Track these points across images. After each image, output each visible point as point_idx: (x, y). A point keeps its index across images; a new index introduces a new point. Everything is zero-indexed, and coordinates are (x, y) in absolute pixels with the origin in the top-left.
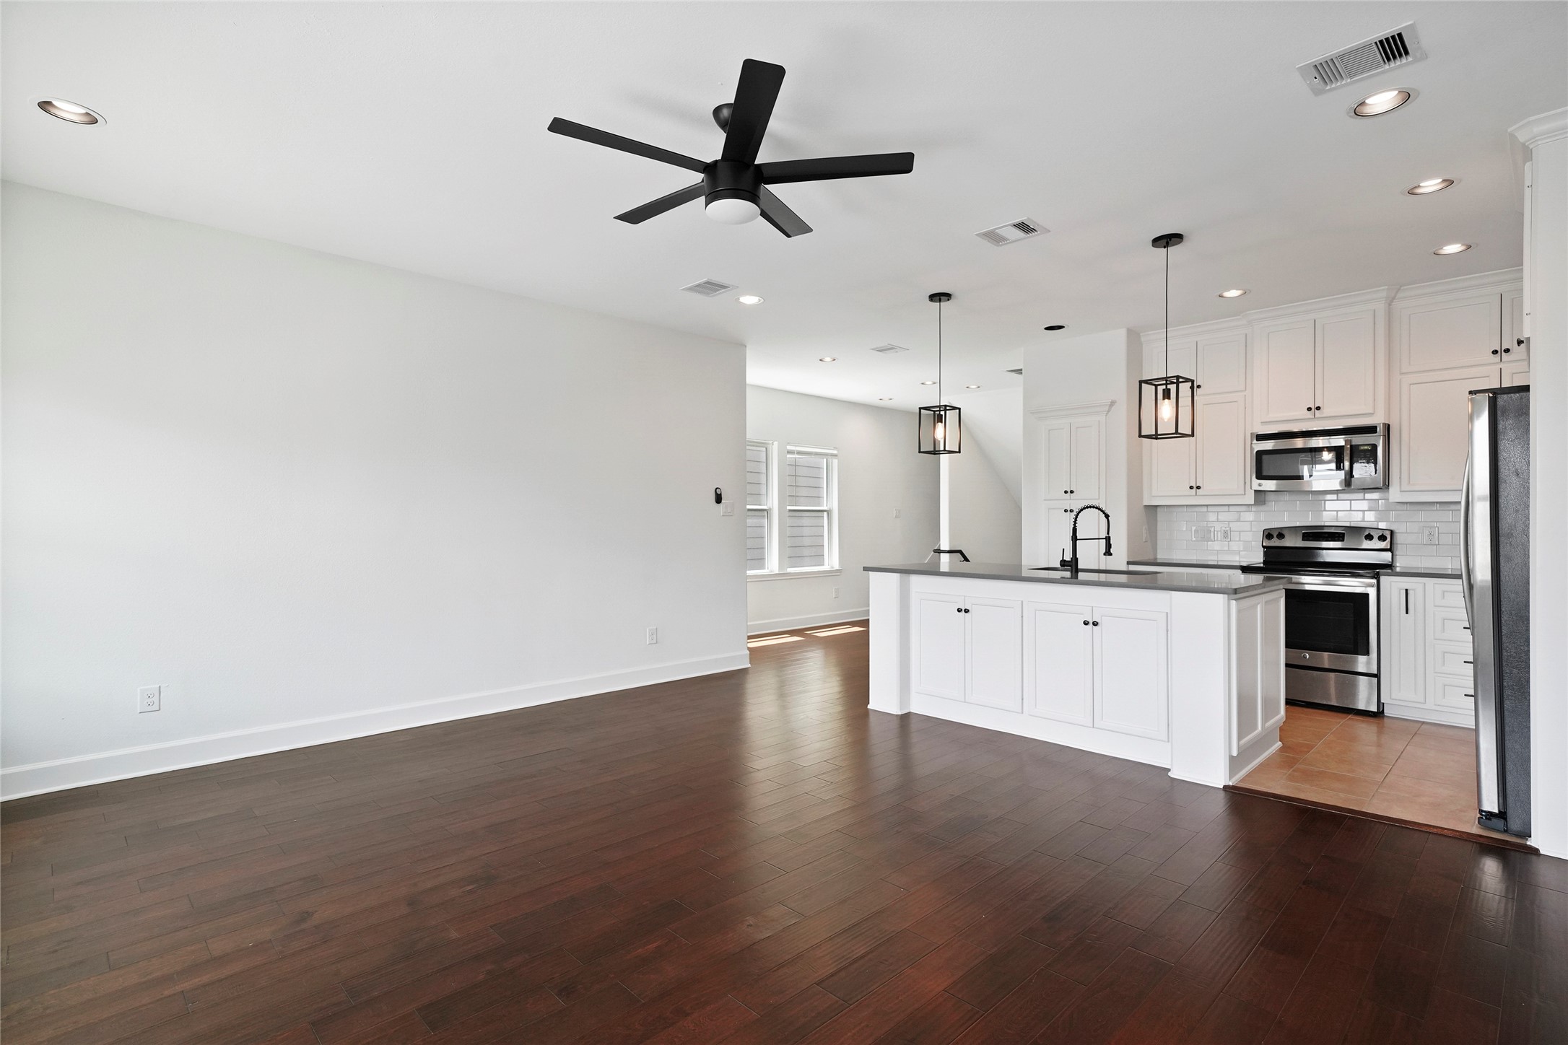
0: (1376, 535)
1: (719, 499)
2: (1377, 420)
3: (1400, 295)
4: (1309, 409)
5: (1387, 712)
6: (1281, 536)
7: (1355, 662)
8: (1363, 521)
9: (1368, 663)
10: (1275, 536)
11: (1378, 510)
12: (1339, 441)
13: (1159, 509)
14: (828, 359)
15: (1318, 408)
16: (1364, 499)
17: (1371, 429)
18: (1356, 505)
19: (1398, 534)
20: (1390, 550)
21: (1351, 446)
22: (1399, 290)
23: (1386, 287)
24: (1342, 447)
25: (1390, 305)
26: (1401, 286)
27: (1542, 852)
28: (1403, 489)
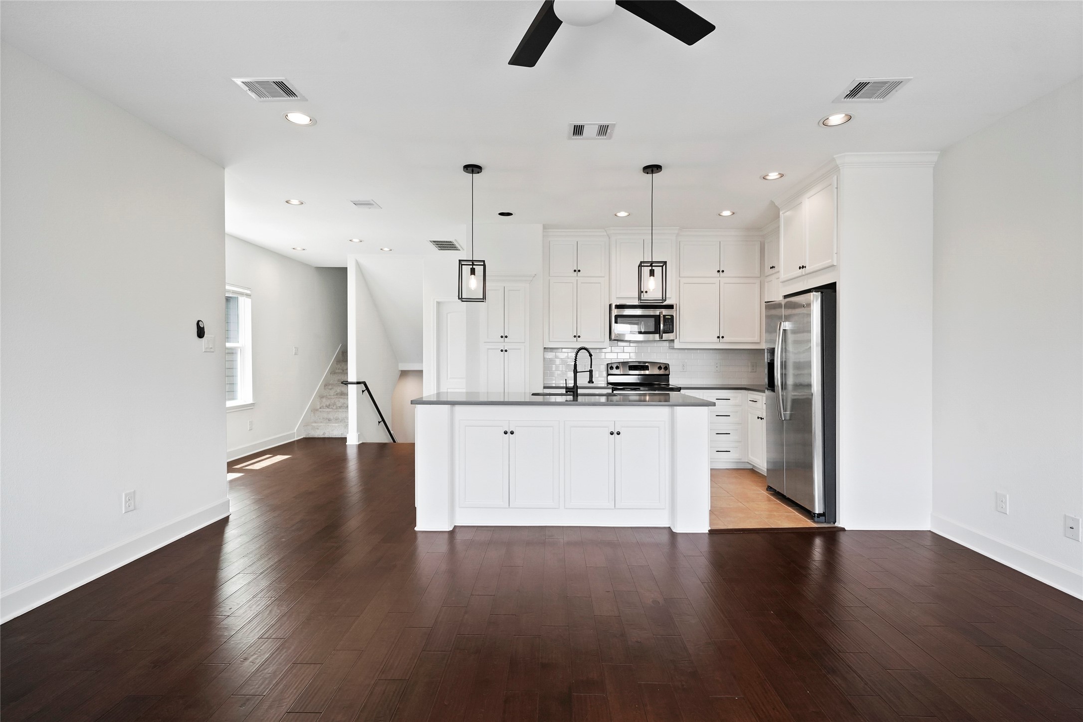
0: (663, 367)
1: (201, 333)
3: (682, 234)
6: (617, 368)
10: (614, 368)
12: (657, 312)
15: (646, 292)
17: (672, 307)
21: (663, 315)
24: (658, 316)
25: (676, 238)
27: (846, 529)
28: (680, 341)
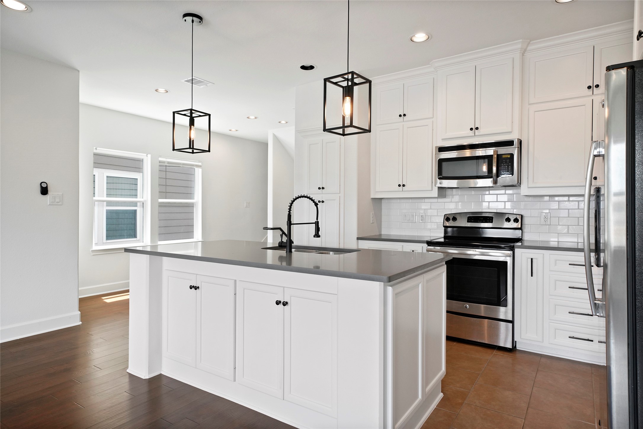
0: (512, 218)
1: (44, 191)
2: (513, 137)
3: (530, 48)
4: (471, 129)
5: (518, 347)
6: (454, 219)
7: (498, 312)
8: (505, 208)
9: (506, 312)
10: (451, 219)
11: (514, 201)
12: (490, 151)
13: (383, 201)
14: (162, 90)
15: (477, 128)
16: (505, 194)
17: (510, 143)
18: (501, 198)
19: (525, 218)
20: (521, 229)
21: (498, 155)
22: (529, 43)
23: (521, 40)
24: (492, 156)
25: (523, 55)
26: (530, 41)
28: (529, 186)
